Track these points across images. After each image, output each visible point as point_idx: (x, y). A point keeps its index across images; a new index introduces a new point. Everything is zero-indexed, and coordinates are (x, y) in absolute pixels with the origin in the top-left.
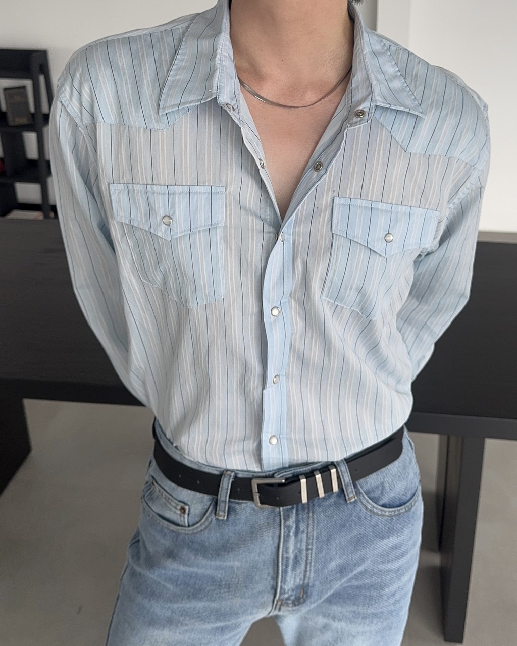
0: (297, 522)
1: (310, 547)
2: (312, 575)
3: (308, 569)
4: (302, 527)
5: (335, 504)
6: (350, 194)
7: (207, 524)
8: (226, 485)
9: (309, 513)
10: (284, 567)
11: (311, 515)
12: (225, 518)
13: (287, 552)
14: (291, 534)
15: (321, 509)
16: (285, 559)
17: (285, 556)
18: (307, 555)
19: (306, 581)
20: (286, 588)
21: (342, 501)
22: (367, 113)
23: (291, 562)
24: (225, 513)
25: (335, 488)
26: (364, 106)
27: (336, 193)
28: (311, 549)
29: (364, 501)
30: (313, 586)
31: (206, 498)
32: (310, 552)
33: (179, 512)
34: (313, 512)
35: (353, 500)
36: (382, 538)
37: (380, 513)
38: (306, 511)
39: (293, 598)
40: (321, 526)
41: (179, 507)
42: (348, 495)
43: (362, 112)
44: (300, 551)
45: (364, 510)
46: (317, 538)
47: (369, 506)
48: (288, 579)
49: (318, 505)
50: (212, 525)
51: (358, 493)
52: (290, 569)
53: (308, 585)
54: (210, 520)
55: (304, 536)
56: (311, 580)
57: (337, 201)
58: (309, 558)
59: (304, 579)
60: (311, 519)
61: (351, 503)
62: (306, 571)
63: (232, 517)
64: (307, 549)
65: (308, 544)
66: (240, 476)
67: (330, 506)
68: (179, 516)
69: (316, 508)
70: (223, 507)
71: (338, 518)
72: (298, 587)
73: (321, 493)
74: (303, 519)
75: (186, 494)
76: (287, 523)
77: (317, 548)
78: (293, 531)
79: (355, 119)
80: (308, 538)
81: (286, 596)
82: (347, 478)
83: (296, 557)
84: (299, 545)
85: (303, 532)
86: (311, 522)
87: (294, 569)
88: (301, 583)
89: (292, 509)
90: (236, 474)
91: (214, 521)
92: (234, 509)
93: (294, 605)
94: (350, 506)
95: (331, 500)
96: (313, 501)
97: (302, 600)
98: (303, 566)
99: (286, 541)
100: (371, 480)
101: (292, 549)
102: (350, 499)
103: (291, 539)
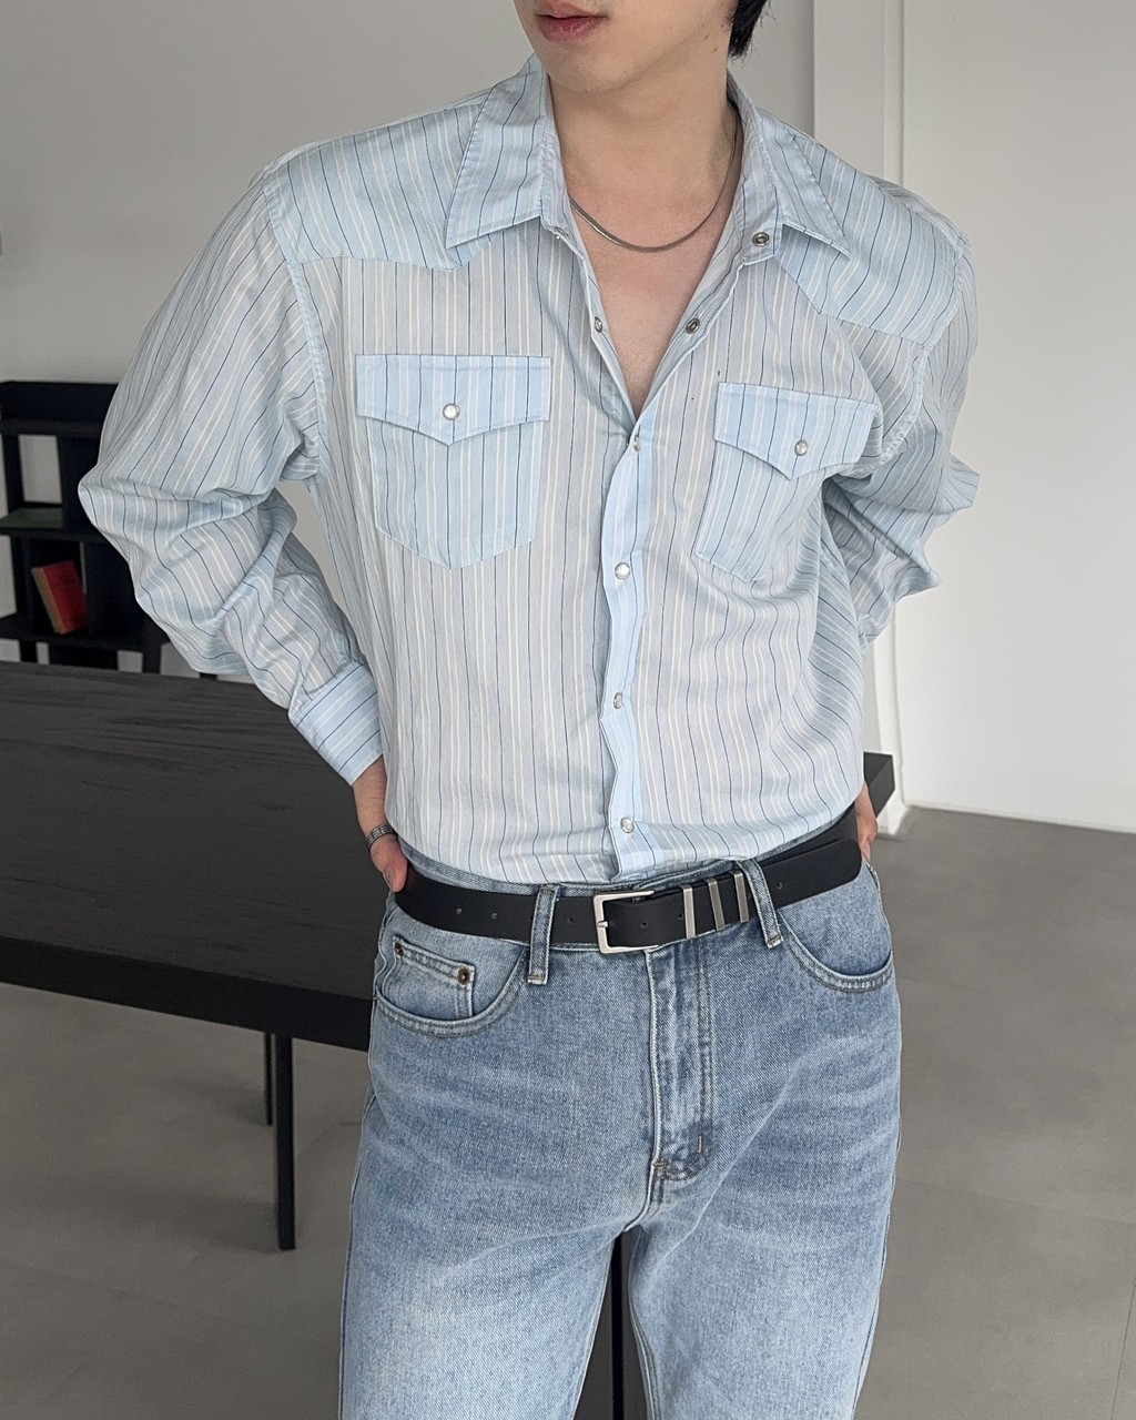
0: (679, 983)
1: (706, 1039)
2: (717, 1100)
3: (708, 1087)
4: (689, 994)
5: (745, 952)
6: (745, 377)
7: (510, 998)
8: (545, 908)
9: (698, 968)
10: (664, 1083)
11: (702, 971)
12: (545, 982)
13: (665, 1050)
14: (671, 1007)
15: (720, 962)
16: (663, 1067)
17: (662, 1058)
18: (702, 1055)
19: (706, 1115)
20: (671, 1127)
21: (757, 945)
22: (771, 239)
23: (674, 1070)
24: (544, 970)
25: (743, 910)
26: (767, 226)
27: (722, 375)
28: (709, 1044)
29: (796, 949)
30: (721, 1127)
31: (508, 945)
32: (707, 1049)
33: (454, 982)
34: (705, 966)
35: (778, 942)
36: (836, 1034)
37: (826, 979)
38: (693, 965)
39: (684, 1154)
40: (723, 995)
41: (456, 972)
42: (768, 932)
43: (766, 238)
44: (689, 1048)
45: (797, 968)
46: (718, 1020)
47: (806, 963)
48: (674, 1107)
49: (714, 953)
50: (520, 1000)
51: (784, 933)
52: (674, 1085)
53: (710, 1126)
54: (516, 988)
55: (694, 1013)
56: (716, 1112)
57: (723, 387)
58: (708, 1063)
59: (703, 1111)
60: (703, 980)
61: (774, 948)
62: (703, 1092)
63: (557, 979)
64: (702, 1045)
65: (700, 1030)
66: (570, 893)
67: (736, 955)
68: (455, 990)
69: (711, 957)
70: (541, 956)
71: (752, 981)
72: (693, 1126)
74: (688, 978)
75: (466, 944)
76: (662, 985)
77: (720, 1041)
78: (672, 1000)
79: (754, 250)
80: (701, 1021)
81: (673, 1148)
82: (763, 896)
83: (683, 1062)
84: (685, 1035)
86: (702, 987)
87: (681, 1088)
88: (698, 1119)
89: (668, 957)
90: (563, 890)
91: (524, 989)
92: (561, 966)
93: (690, 1174)
94: (772, 955)
95: (739, 944)
96: (705, 943)
97: (702, 1160)
98: (697, 1080)
99: (662, 1024)
100: (810, 912)
101: (672, 1044)
102: (772, 940)
103: (672, 1018)
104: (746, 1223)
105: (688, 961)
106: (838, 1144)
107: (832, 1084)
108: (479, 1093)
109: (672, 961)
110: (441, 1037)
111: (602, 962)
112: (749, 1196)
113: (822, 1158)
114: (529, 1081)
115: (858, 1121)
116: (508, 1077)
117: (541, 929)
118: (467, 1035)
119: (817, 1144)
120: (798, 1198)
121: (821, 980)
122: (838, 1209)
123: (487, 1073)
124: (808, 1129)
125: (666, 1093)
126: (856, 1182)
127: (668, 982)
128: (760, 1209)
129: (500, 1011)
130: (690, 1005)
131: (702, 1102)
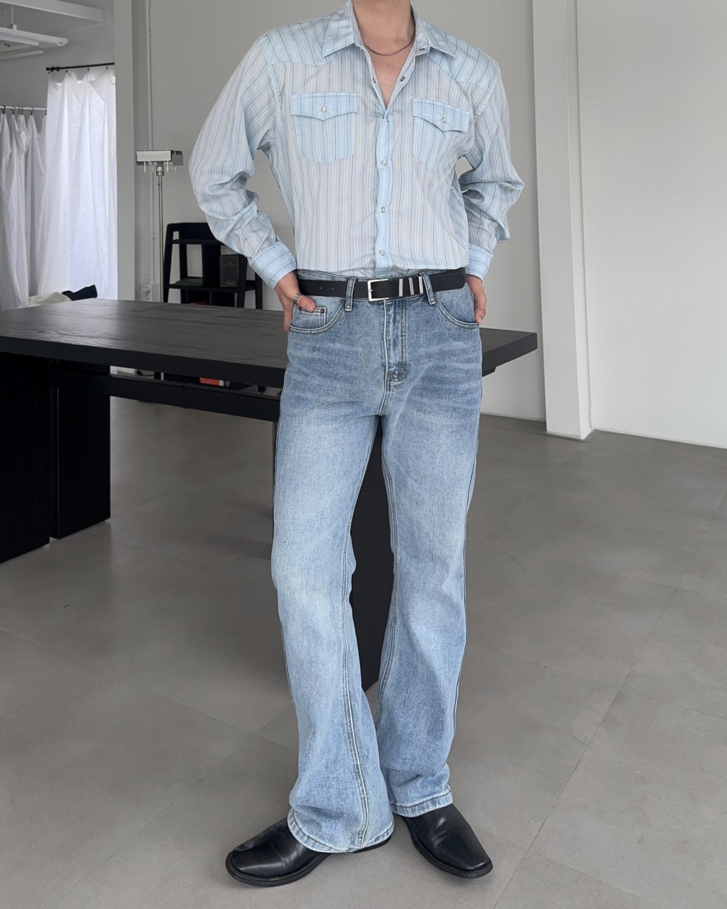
0: (395, 314)
2: (407, 355)
3: (404, 351)
4: (398, 318)
5: (421, 305)
7: (339, 315)
8: (351, 284)
9: (403, 309)
10: (388, 347)
11: (404, 311)
12: (351, 310)
13: (389, 336)
14: (391, 321)
15: (411, 307)
16: (388, 341)
17: (387, 338)
18: (402, 339)
19: (404, 360)
20: (391, 361)
21: (426, 304)
23: (392, 343)
24: (350, 306)
25: (421, 291)
27: (414, 96)
28: (405, 336)
29: (440, 307)
30: (409, 365)
31: (338, 299)
32: (404, 338)
33: (319, 314)
34: (405, 309)
35: (433, 303)
36: (455, 340)
38: (401, 308)
39: (397, 372)
40: (411, 319)
41: (320, 311)
42: (430, 300)
44: (397, 336)
45: (441, 314)
46: (409, 328)
47: (444, 312)
48: (392, 355)
49: (409, 305)
50: (342, 316)
51: (437, 300)
52: (392, 347)
53: (405, 364)
54: (341, 312)
55: (400, 325)
56: (407, 360)
57: (414, 99)
58: (404, 342)
59: (402, 358)
60: (404, 314)
61: (432, 305)
62: (402, 352)
63: (355, 309)
64: (402, 336)
65: (402, 331)
66: (360, 281)
67: (417, 306)
68: (320, 316)
69: (407, 306)
70: (349, 301)
71: (423, 316)
72: (399, 363)
73: (412, 292)
74: (399, 313)
75: (323, 300)
76: (389, 313)
77: (409, 335)
78: (392, 318)
80: (402, 327)
81: (392, 369)
82: (429, 286)
83: (395, 341)
84: (396, 332)
85: (398, 321)
86: (404, 316)
87: (394, 349)
88: (401, 361)
89: (392, 304)
90: (357, 279)
91: (344, 313)
92: (356, 305)
93: (399, 380)
94: (431, 307)
95: (419, 303)
96: (406, 301)
97: (403, 376)
98: (400, 348)
99: (387, 326)
100: (446, 296)
101: (391, 334)
102: (431, 302)
103: (391, 325)
104: (425, 411)
105: (399, 307)
106: (457, 382)
107: (455, 359)
108: (328, 352)
109: (393, 306)
110: (314, 334)
111: (369, 305)
112: (425, 400)
113: (452, 387)
114: (347, 348)
115: (464, 375)
116: (338, 346)
117: (350, 292)
118: (323, 332)
120: (444, 402)
121: (450, 321)
122: (459, 408)
123: (331, 345)
124: (446, 376)
125: (389, 350)
126: (466, 398)
127: (391, 312)
128: (430, 406)
129: (335, 321)
131: (402, 355)
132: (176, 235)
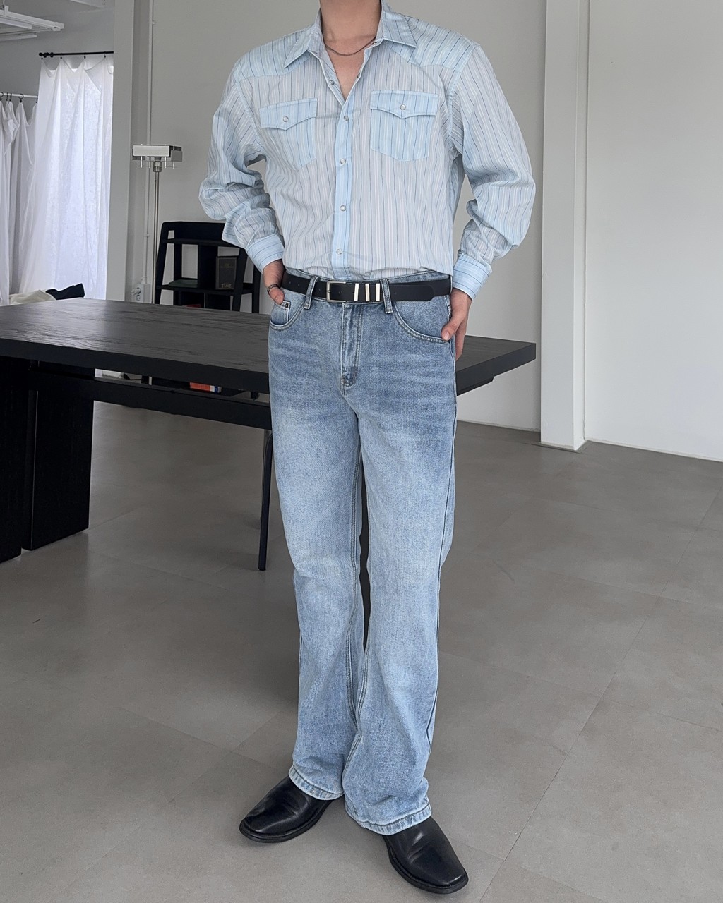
0: (352, 318)
1: (359, 339)
2: (360, 361)
3: (358, 356)
4: (355, 322)
5: (378, 313)
6: (380, 88)
7: (298, 313)
8: (312, 284)
9: (359, 315)
12: (309, 308)
13: (345, 339)
14: (348, 325)
15: (368, 314)
16: (345, 345)
17: (345, 342)
18: (357, 344)
19: (356, 365)
20: (344, 365)
21: (382, 312)
23: (347, 347)
24: (309, 304)
25: (378, 299)
28: (360, 341)
29: (397, 317)
30: (361, 370)
31: (301, 295)
32: (359, 343)
34: (362, 315)
35: (389, 312)
36: (411, 351)
37: (409, 331)
38: (358, 313)
39: (349, 377)
40: (366, 325)
41: (285, 305)
42: (386, 307)
44: (354, 341)
45: (397, 324)
46: (364, 334)
47: (401, 323)
48: (346, 359)
50: (301, 314)
51: (394, 310)
52: (346, 352)
53: (357, 369)
54: (301, 309)
55: (356, 329)
56: (359, 365)
58: (359, 347)
59: (355, 363)
60: (361, 318)
61: (388, 314)
62: (356, 357)
63: (313, 308)
64: (357, 341)
65: (357, 335)
66: (322, 280)
67: (374, 313)
68: (284, 311)
69: (365, 312)
70: (309, 299)
72: (352, 368)
73: (368, 299)
74: (356, 317)
75: (290, 295)
76: (346, 316)
77: (363, 341)
78: (348, 322)
80: (358, 332)
81: (346, 374)
82: (387, 294)
83: (351, 345)
84: (352, 335)
86: (360, 321)
87: (349, 353)
88: (353, 365)
89: (350, 308)
90: (319, 278)
91: (303, 310)
92: (315, 304)
93: (350, 385)
94: (387, 316)
95: (376, 310)
96: (364, 307)
97: (354, 381)
98: (354, 352)
99: (344, 330)
100: (405, 306)
101: (348, 337)
102: (387, 310)
103: (348, 328)
105: (357, 311)
108: (290, 349)
109: (351, 310)
110: (279, 331)
111: (329, 306)
114: (304, 345)
116: (297, 343)
117: (310, 290)
118: (286, 329)
119: (407, 395)
121: (407, 331)
123: (291, 341)
125: (344, 353)
127: (348, 316)
129: (295, 318)
130: (355, 326)
131: (355, 360)
132: (171, 234)
